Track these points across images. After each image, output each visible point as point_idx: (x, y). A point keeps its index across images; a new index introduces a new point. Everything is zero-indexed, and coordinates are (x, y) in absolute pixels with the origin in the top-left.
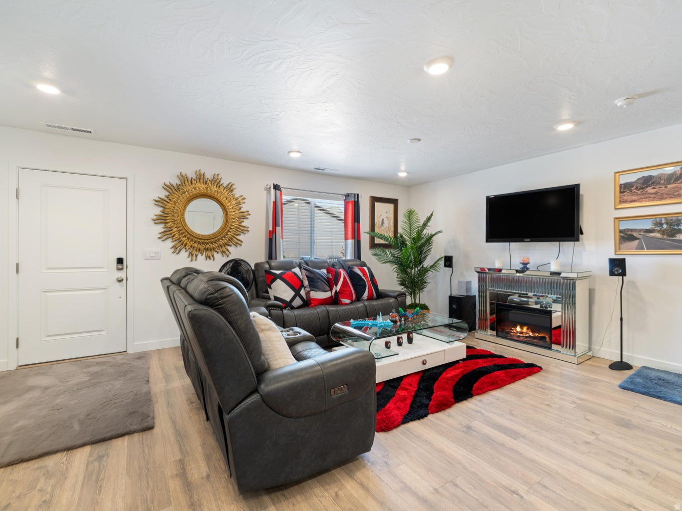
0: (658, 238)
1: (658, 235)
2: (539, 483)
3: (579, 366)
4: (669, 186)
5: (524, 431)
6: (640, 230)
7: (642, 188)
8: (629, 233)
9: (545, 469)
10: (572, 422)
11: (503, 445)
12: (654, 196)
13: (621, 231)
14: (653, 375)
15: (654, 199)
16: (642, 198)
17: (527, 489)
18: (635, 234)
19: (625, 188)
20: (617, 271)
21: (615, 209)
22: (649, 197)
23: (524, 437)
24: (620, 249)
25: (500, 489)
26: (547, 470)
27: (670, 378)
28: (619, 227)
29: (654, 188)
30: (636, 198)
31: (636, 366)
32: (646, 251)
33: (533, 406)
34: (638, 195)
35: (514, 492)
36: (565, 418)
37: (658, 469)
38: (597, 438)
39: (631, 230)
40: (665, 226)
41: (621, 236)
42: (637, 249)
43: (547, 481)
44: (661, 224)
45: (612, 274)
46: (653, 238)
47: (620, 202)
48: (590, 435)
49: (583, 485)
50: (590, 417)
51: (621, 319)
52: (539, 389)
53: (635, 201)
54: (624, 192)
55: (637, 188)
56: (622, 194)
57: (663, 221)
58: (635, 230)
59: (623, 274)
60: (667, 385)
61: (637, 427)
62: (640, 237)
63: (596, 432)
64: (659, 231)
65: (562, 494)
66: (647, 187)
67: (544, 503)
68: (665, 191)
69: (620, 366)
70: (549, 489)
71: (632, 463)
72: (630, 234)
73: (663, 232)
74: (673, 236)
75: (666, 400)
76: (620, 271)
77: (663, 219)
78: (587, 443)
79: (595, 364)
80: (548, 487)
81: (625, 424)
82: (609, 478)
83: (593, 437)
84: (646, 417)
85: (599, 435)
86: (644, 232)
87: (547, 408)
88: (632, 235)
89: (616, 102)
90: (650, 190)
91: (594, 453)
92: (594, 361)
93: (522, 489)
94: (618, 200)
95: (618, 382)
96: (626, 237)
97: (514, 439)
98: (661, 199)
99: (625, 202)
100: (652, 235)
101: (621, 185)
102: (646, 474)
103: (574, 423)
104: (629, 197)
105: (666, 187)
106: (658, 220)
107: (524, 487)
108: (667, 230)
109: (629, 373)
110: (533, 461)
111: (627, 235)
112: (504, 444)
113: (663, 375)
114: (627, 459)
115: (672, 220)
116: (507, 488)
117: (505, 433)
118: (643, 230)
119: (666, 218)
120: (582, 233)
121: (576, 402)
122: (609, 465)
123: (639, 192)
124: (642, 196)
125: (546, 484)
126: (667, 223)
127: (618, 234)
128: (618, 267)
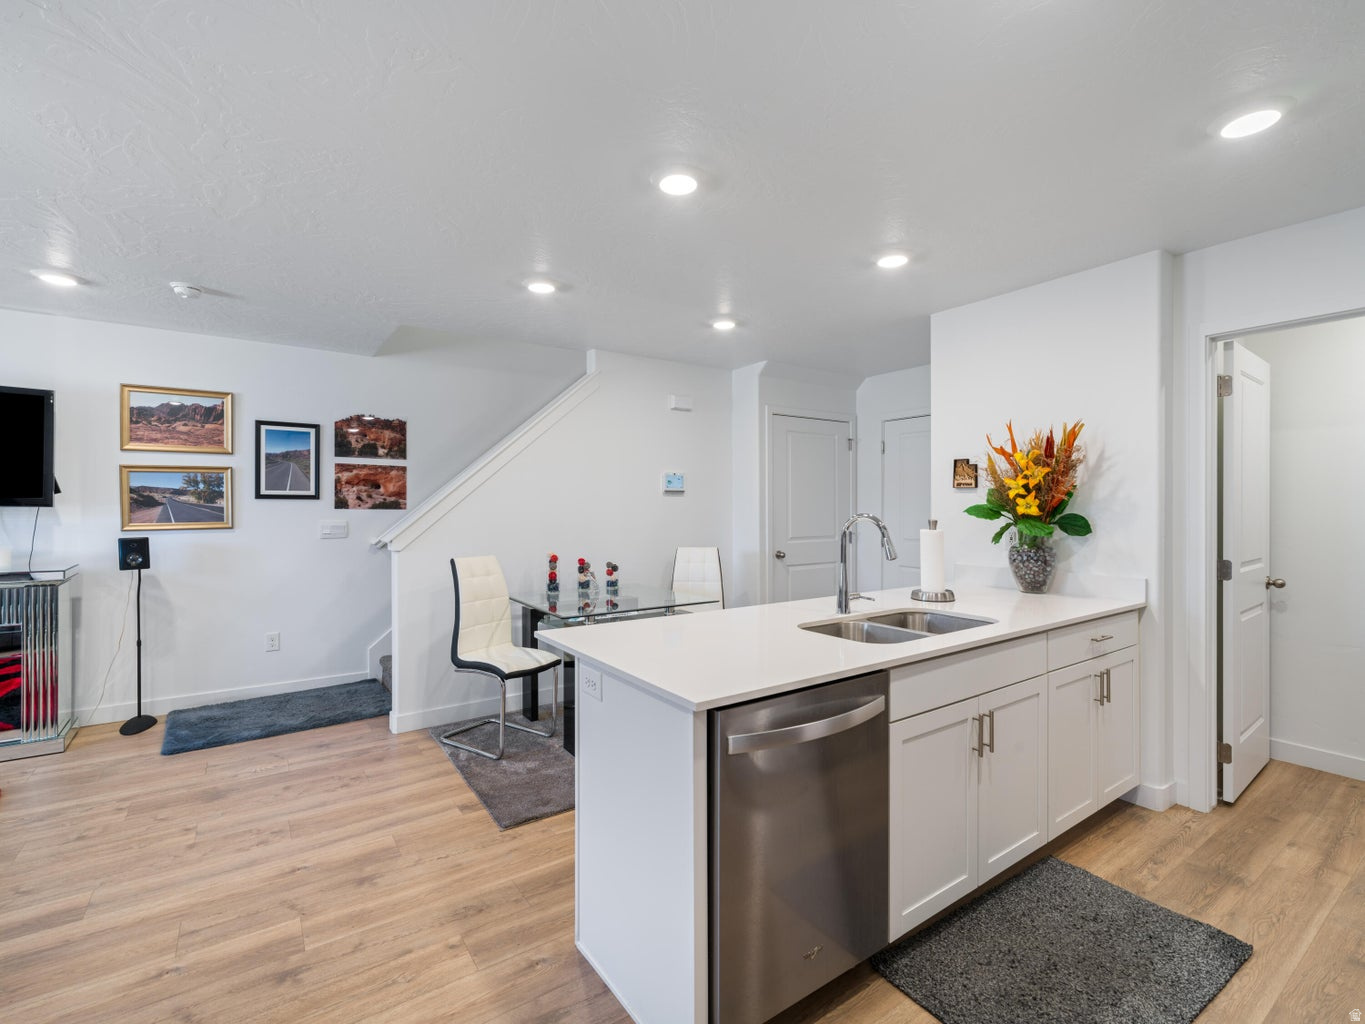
0: (191, 504)
1: (192, 499)
2: (181, 936)
3: (67, 753)
4: (207, 426)
5: (81, 898)
6: (164, 491)
7: (169, 422)
8: (145, 494)
9: (172, 916)
10: (145, 837)
11: (67, 943)
12: (186, 437)
13: (132, 490)
14: (193, 717)
15: (185, 442)
16: (167, 438)
17: (173, 955)
18: (157, 496)
19: (139, 415)
20: (133, 560)
21: (122, 450)
22: (179, 438)
23: (90, 905)
24: (130, 521)
25: (135, 990)
26: (175, 915)
27: (216, 713)
28: (128, 483)
29: (185, 425)
30: (159, 436)
31: (160, 716)
32: (174, 525)
33: (52, 856)
34: (161, 431)
35: (160, 975)
36: (128, 838)
37: (285, 819)
38: (197, 833)
39: (151, 489)
40: (201, 486)
41: (132, 498)
42: (160, 520)
43: (188, 926)
44: (196, 483)
45: (125, 565)
46: (185, 503)
47: (132, 439)
48: (186, 834)
49: (233, 892)
50: (163, 814)
51: (139, 643)
52: (36, 824)
53: (155, 440)
54: (137, 422)
55: (159, 419)
56: (133, 426)
57: (199, 479)
58: (157, 490)
59: (146, 564)
60: (220, 724)
61: (229, 791)
62: (164, 501)
63: (189, 826)
64: (193, 494)
65: (220, 921)
66: (175, 421)
67: (212, 948)
68: (202, 432)
69: (138, 725)
70: (201, 930)
71: (259, 832)
72: (148, 496)
73: (198, 495)
74: (212, 501)
75: (232, 743)
76: (140, 560)
77: (199, 475)
78: (191, 847)
79: (92, 739)
80: (197, 928)
81: (214, 796)
82: (252, 863)
83: (192, 835)
84: (229, 773)
85: (196, 827)
86: (172, 493)
87: (81, 843)
88: (152, 498)
89: (173, 284)
90: (180, 426)
91: (211, 851)
92: (84, 736)
93: (168, 961)
94: (126, 435)
95: (158, 749)
96: (140, 500)
97: (77, 920)
98: (196, 444)
99: (140, 440)
100: (183, 498)
101: (132, 409)
102: (281, 831)
103: (148, 836)
104: (146, 433)
105: (203, 427)
106: (192, 475)
107: (166, 957)
108: (205, 492)
109: (159, 729)
110: (143, 921)
111: (143, 496)
112: (68, 941)
113: (205, 714)
114: (250, 831)
115: (211, 477)
116: (143, 981)
117: (50, 926)
118: (169, 489)
119: (202, 474)
120: (58, 491)
121: (121, 807)
122: (239, 850)
123: (163, 427)
124: (167, 435)
125: (193, 928)
126: (204, 482)
127: (127, 496)
128: (134, 554)
